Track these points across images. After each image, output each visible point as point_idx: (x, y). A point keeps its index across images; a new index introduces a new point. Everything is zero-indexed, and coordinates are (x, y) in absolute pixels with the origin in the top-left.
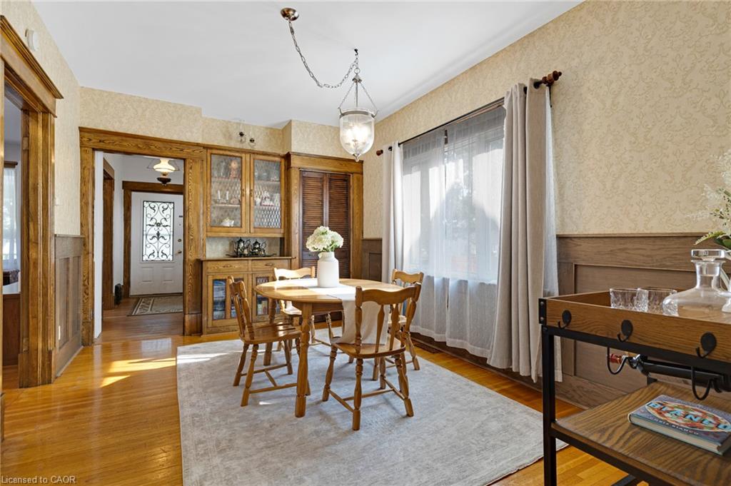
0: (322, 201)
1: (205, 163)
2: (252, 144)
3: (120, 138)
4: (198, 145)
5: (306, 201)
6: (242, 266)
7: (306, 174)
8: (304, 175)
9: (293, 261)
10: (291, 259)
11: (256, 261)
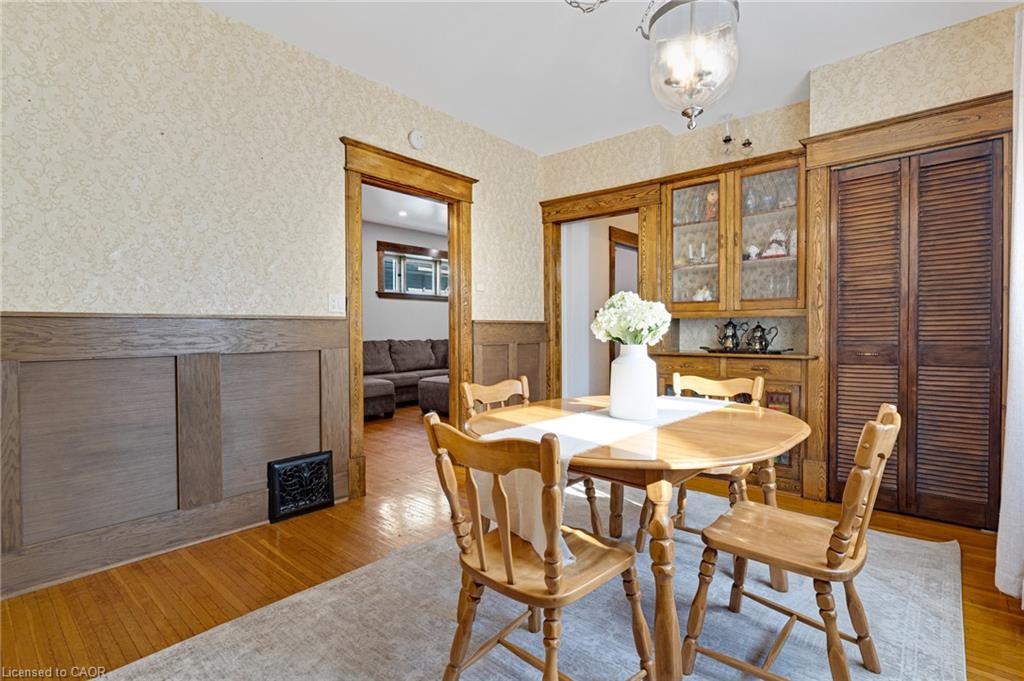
0: (897, 228)
1: (663, 207)
2: (748, 149)
3: (572, 203)
4: (651, 183)
5: (850, 235)
6: (709, 367)
7: (849, 175)
8: (844, 179)
9: (812, 364)
10: (807, 360)
11: (733, 361)
